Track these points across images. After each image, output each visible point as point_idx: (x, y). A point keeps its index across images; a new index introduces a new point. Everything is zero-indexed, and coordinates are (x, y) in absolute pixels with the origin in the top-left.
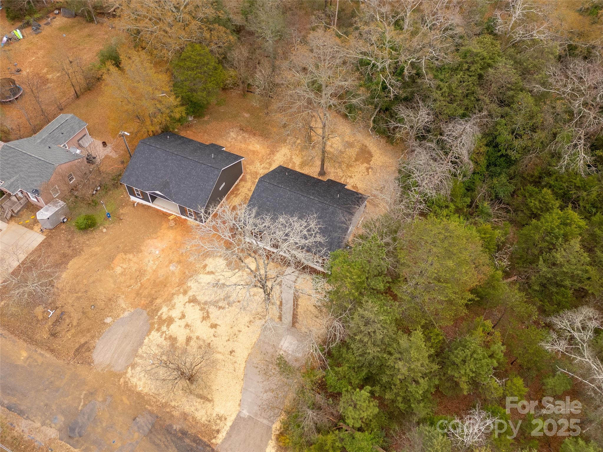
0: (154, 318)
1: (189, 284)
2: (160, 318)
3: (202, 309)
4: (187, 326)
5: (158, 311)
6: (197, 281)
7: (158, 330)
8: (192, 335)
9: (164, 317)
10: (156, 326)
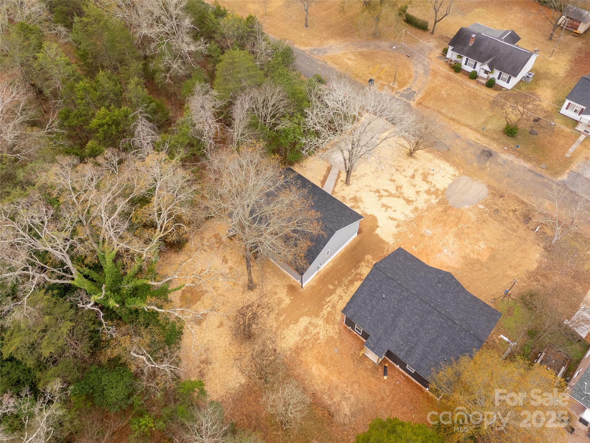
0: (443, 198)
1: (412, 216)
2: (437, 197)
3: (402, 193)
4: (414, 186)
5: (439, 202)
6: (406, 216)
7: (438, 190)
8: (411, 179)
9: (433, 196)
10: (440, 193)
